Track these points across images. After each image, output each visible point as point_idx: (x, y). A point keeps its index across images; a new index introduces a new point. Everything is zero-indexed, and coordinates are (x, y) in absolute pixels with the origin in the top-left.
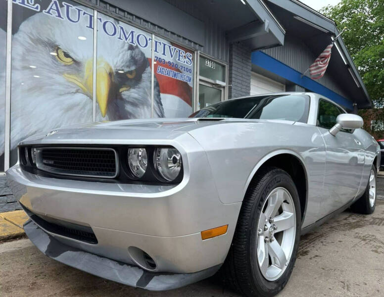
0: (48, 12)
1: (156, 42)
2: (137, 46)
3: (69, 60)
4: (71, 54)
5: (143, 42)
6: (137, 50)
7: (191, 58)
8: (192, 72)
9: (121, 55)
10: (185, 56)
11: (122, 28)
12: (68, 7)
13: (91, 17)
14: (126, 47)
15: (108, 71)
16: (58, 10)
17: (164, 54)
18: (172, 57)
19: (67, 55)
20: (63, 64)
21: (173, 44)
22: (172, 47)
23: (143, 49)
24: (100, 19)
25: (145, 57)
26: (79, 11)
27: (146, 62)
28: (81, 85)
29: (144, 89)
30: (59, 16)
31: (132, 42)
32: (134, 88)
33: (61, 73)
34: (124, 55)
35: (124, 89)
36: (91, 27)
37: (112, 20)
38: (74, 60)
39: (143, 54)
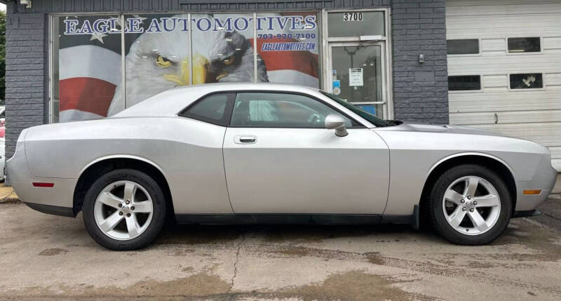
0: (150, 31)
1: (259, 20)
2: (235, 32)
3: (168, 63)
4: (169, 58)
5: (241, 24)
6: (235, 36)
7: (313, 21)
8: (317, 36)
9: (217, 45)
10: (303, 22)
11: (217, 20)
12: (165, 20)
13: (185, 21)
14: (223, 35)
15: (204, 64)
16: (157, 26)
17: (271, 28)
18: (282, 28)
19: (165, 60)
20: (163, 67)
21: (282, 14)
22: (281, 17)
23: (241, 32)
24: (194, 20)
25: (245, 39)
26: (174, 20)
27: (247, 44)
28: (179, 81)
29: (245, 71)
30: (158, 30)
31: (229, 29)
32: (232, 73)
33: (162, 75)
34: (220, 44)
35: (220, 76)
36: (185, 29)
37: (206, 16)
38: (171, 62)
39: (242, 37)
